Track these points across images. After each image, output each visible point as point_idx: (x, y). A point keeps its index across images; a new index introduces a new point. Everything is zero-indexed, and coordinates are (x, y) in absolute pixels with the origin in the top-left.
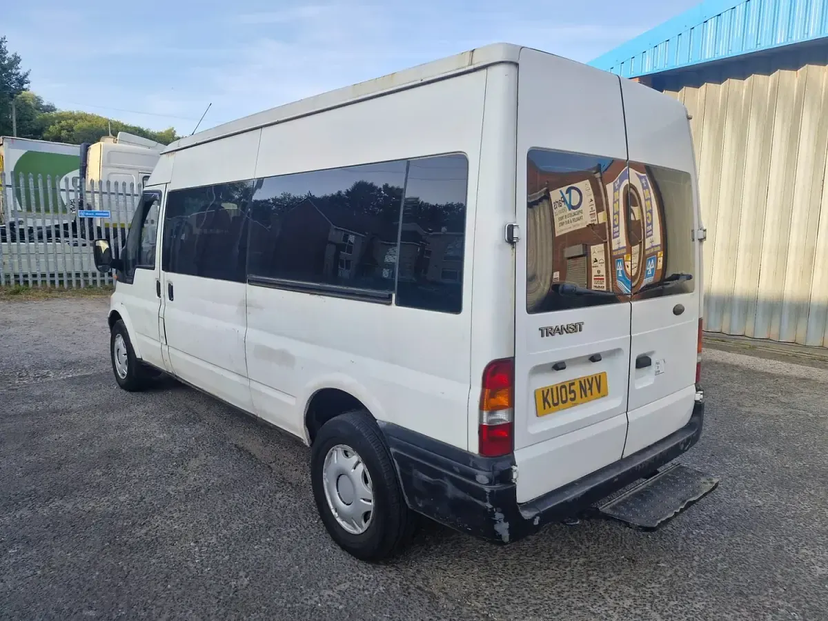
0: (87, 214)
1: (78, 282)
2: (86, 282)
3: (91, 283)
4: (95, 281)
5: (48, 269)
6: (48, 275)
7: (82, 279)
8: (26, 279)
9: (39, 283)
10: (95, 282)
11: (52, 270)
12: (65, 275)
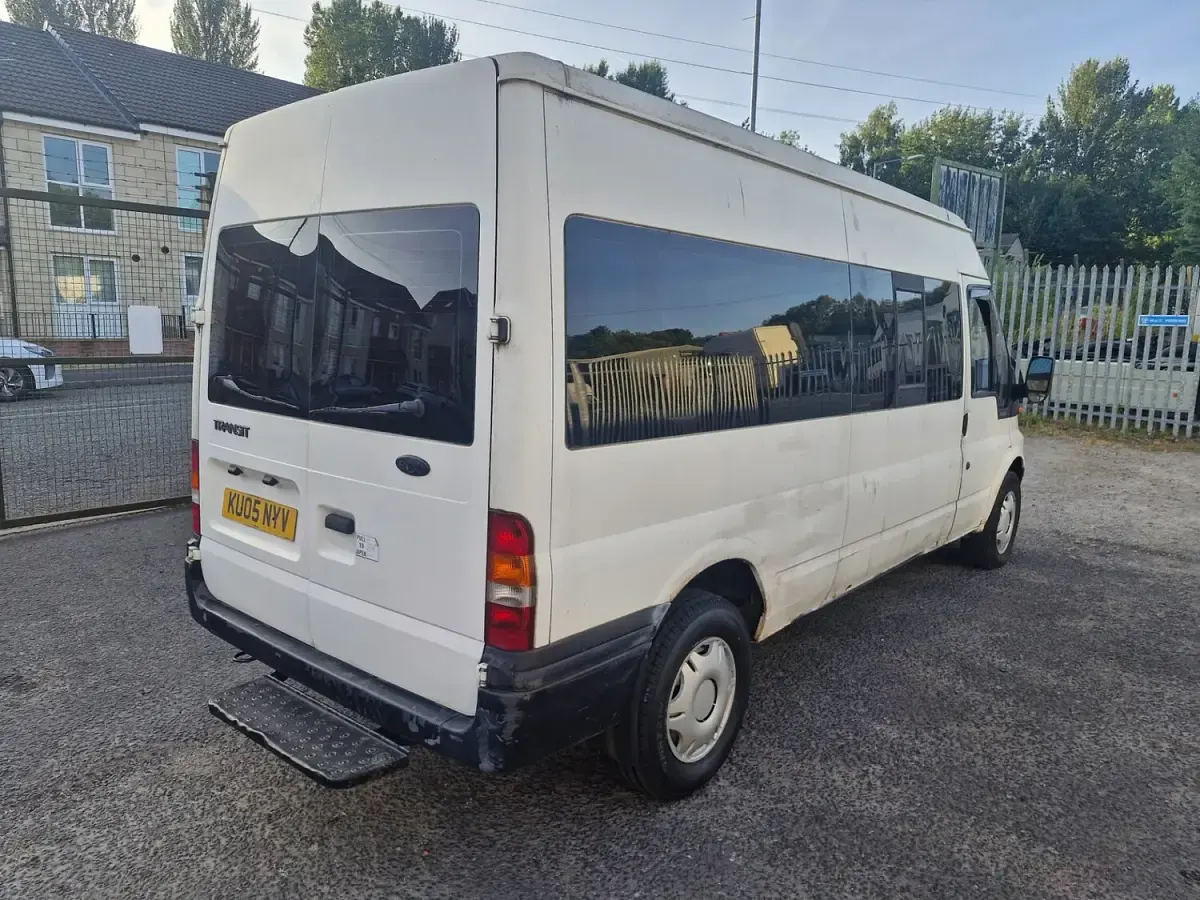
0: (1152, 321)
1: (1119, 421)
2: (1132, 422)
3: (1138, 425)
4: (1134, 421)
5: (1081, 398)
6: (1080, 407)
7: (1126, 416)
8: (1052, 409)
9: (1066, 415)
10: (1144, 424)
11: (1086, 400)
12: (1103, 408)
